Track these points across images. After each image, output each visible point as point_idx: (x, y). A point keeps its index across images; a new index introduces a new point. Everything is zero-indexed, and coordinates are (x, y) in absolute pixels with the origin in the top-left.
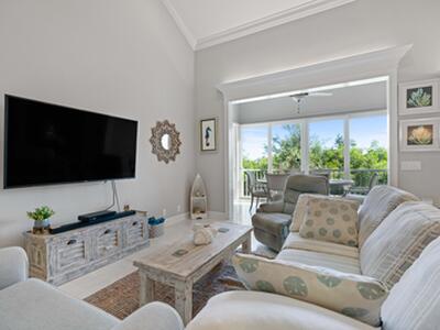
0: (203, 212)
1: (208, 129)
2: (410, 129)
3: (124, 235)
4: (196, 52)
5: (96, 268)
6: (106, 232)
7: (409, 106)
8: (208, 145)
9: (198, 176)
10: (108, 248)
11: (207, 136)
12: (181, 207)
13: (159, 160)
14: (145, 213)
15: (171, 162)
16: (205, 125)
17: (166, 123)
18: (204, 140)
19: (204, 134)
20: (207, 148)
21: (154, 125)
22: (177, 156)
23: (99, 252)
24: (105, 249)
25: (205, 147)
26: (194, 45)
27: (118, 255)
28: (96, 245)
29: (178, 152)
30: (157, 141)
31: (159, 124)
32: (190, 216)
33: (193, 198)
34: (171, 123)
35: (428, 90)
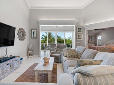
0: (32, 55)
1: (34, 32)
2: (78, 36)
3: (13, 65)
4: (30, 9)
5: (4, 77)
6: (7, 65)
7: (78, 31)
8: (34, 36)
9: (31, 45)
10: (8, 70)
11: (34, 34)
12: (25, 54)
13: (20, 40)
14: (19, 57)
15: (23, 41)
16: (33, 31)
17: (22, 29)
18: (33, 35)
19: (33, 33)
20: (34, 37)
21: (18, 29)
22: (25, 39)
23: (5, 72)
24: (7, 70)
25: (33, 37)
26: (30, 7)
27: (11, 71)
28: (4, 69)
29: (25, 38)
30: (19, 34)
31: (20, 29)
32: (28, 57)
33: (29, 51)
34: (23, 29)
35: (81, 29)
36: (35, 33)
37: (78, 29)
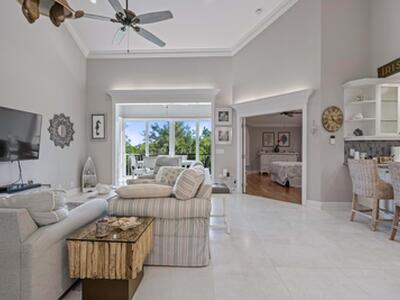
0: (93, 186)
1: (98, 122)
4: (88, 60)
8: (98, 134)
9: (90, 159)
11: (97, 127)
12: (74, 183)
13: (56, 145)
15: (66, 147)
16: (95, 119)
17: (62, 115)
18: (95, 130)
19: (95, 125)
21: (52, 118)
22: (71, 143)
25: (95, 136)
26: (86, 53)
29: (72, 139)
30: (54, 130)
31: (56, 117)
32: (81, 190)
33: (84, 176)
34: (66, 115)
35: (227, 113)
36: (101, 126)
37: (220, 113)
